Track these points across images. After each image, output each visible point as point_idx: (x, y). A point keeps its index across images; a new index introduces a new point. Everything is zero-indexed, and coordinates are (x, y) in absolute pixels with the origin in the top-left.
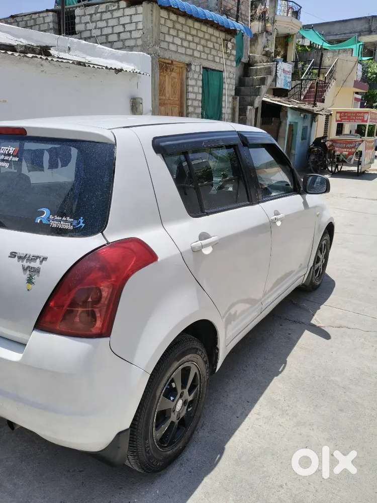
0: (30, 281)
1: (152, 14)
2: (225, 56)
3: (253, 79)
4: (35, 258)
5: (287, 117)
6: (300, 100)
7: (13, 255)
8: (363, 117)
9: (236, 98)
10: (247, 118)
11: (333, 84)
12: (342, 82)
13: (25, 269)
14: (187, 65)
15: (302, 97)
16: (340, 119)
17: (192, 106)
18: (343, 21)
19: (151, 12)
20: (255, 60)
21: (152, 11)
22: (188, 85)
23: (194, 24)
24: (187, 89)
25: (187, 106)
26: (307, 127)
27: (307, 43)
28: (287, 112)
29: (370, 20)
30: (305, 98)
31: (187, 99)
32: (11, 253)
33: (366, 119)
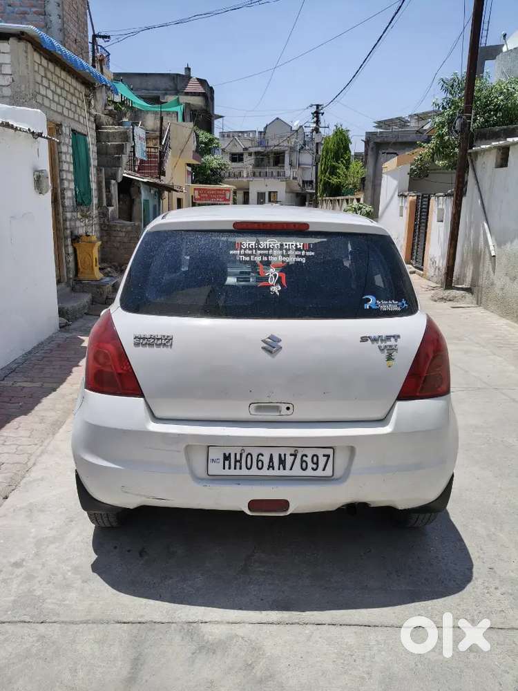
0: (390, 358)
1: (27, 57)
2: (87, 115)
3: (107, 146)
4: (388, 338)
5: (141, 193)
6: (135, 171)
7: (364, 339)
8: (225, 194)
9: (101, 170)
10: (112, 195)
11: (170, 153)
12: (180, 151)
13: (382, 350)
14: (57, 125)
15: (137, 169)
16: (199, 197)
17: (66, 179)
18: (146, 74)
19: (25, 54)
20: (101, 121)
21: (26, 52)
22: (61, 152)
23: (54, 69)
24: (59, 158)
25: (62, 180)
26: (156, 205)
27: (117, 99)
28: (139, 188)
29: (174, 79)
30: (139, 169)
31: (61, 171)
32: (362, 338)
33: (227, 198)
